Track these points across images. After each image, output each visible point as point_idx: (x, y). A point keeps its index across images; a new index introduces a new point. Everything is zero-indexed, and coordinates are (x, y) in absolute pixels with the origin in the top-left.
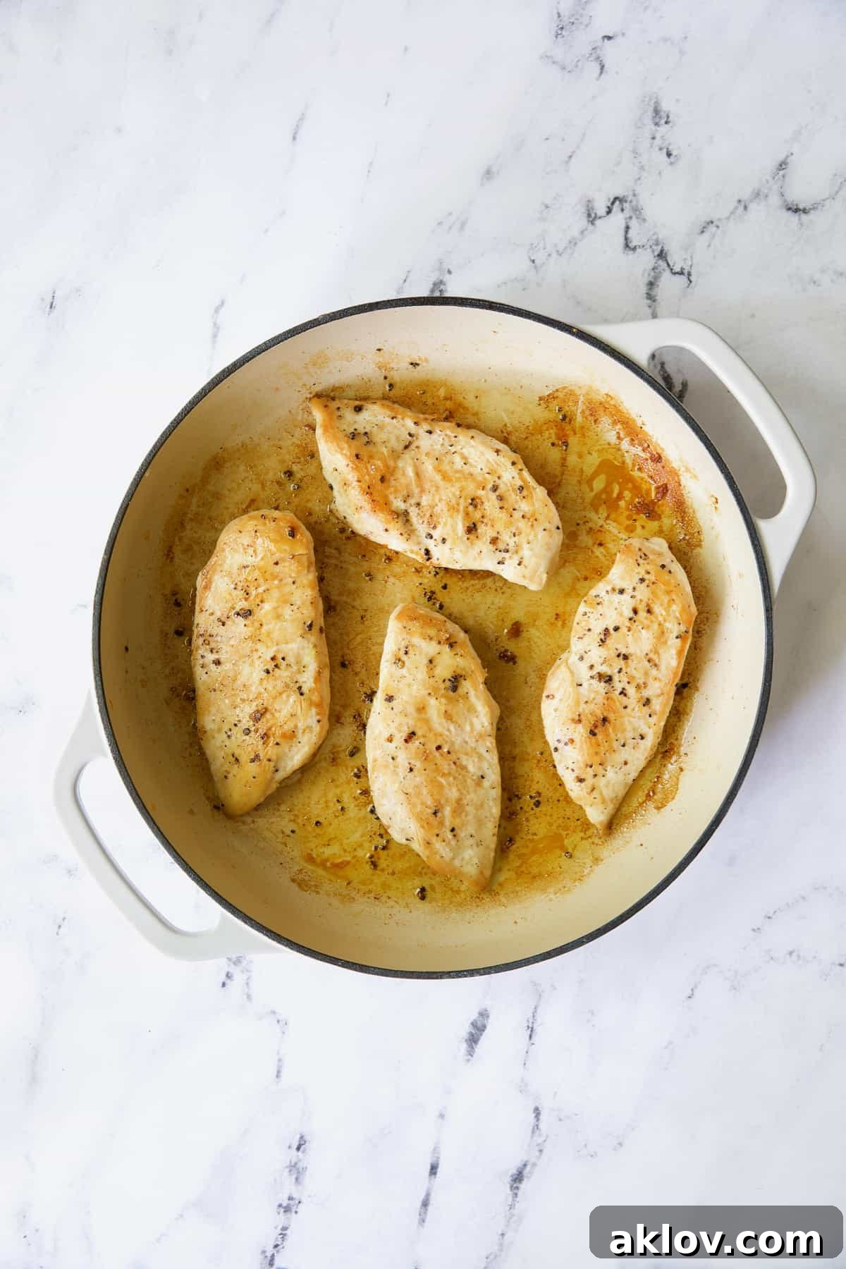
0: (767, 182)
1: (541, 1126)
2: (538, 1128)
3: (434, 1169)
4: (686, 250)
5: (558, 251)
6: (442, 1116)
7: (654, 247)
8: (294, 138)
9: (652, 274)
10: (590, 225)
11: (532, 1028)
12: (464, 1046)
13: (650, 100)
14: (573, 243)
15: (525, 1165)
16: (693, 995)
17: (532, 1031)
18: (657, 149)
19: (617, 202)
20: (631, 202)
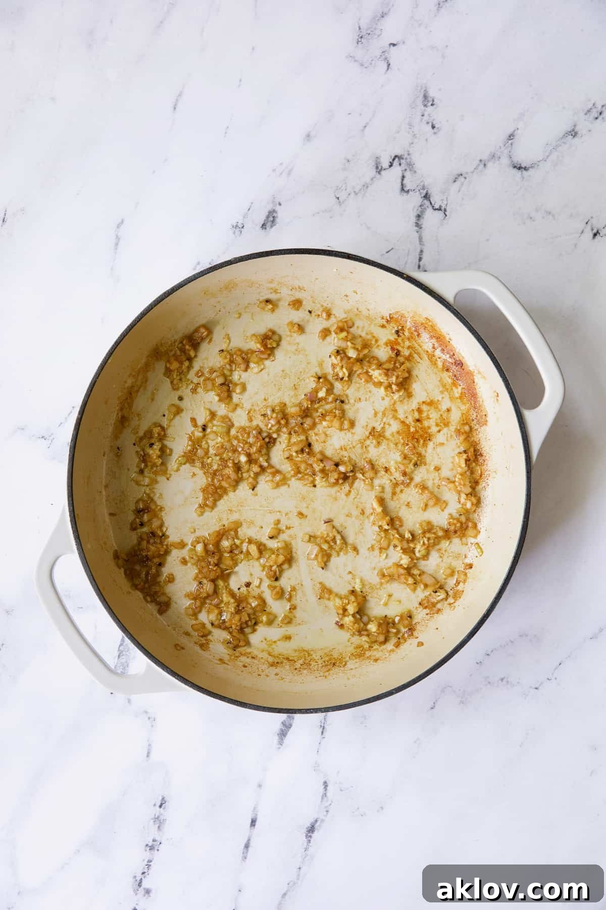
0: (500, 147)
1: (328, 794)
2: (325, 796)
3: (253, 822)
4: (444, 193)
5: (355, 192)
6: (260, 786)
7: (421, 191)
8: (175, 108)
9: (420, 209)
10: (378, 174)
11: (324, 727)
12: (276, 738)
13: (422, 88)
14: (366, 186)
15: (316, 821)
16: (434, 706)
17: (323, 729)
18: (425, 122)
19: (397, 159)
20: (406, 159)
